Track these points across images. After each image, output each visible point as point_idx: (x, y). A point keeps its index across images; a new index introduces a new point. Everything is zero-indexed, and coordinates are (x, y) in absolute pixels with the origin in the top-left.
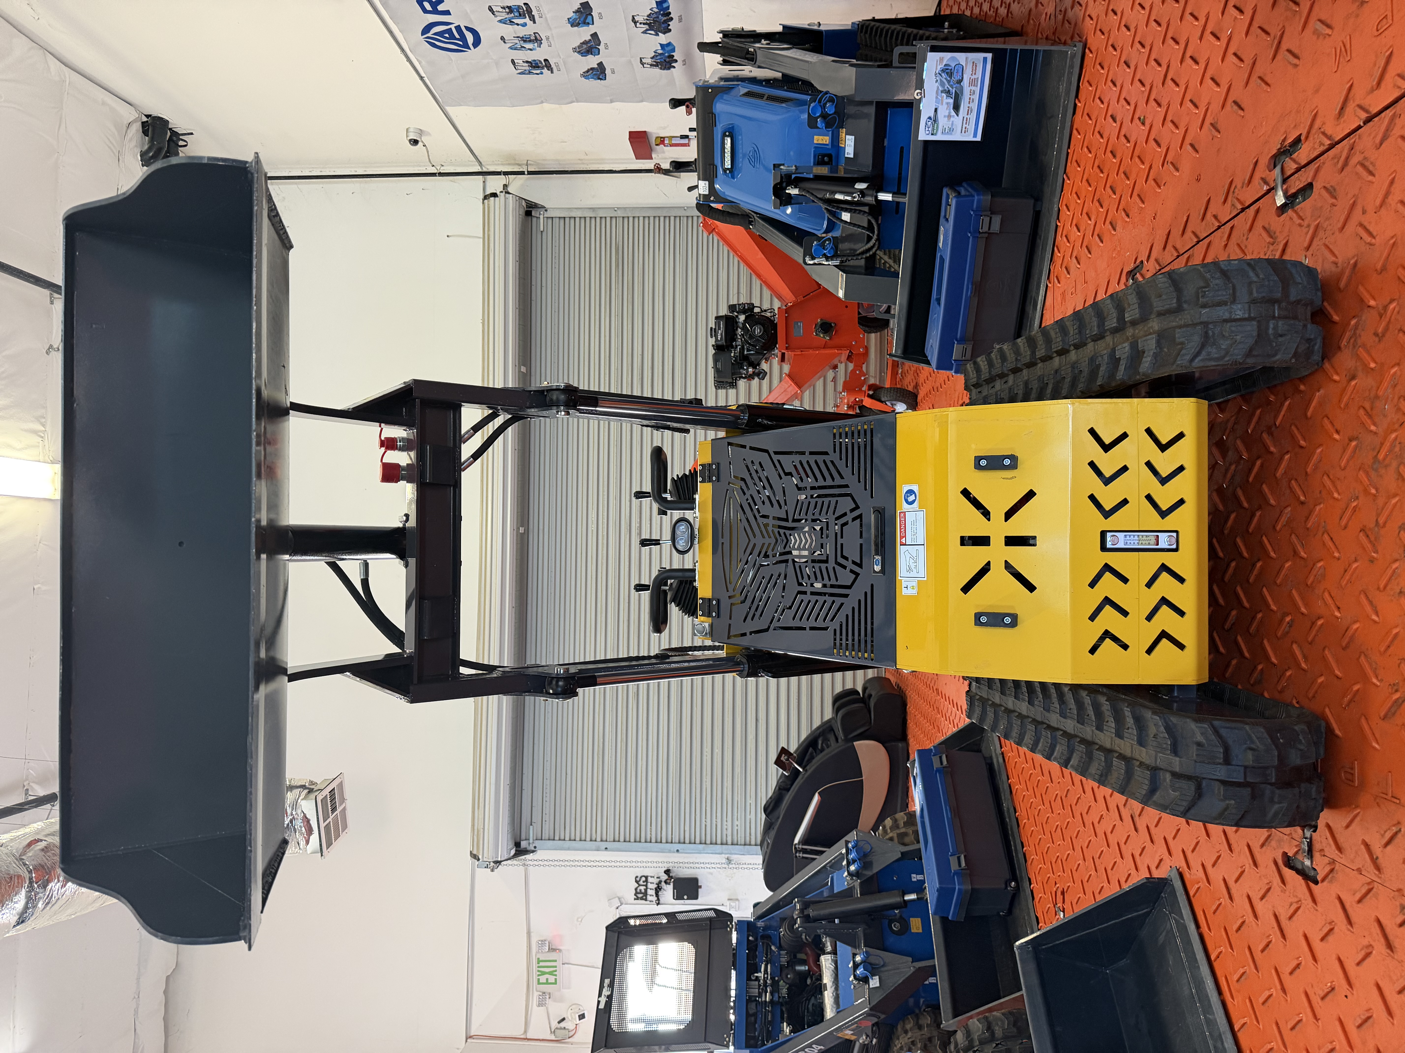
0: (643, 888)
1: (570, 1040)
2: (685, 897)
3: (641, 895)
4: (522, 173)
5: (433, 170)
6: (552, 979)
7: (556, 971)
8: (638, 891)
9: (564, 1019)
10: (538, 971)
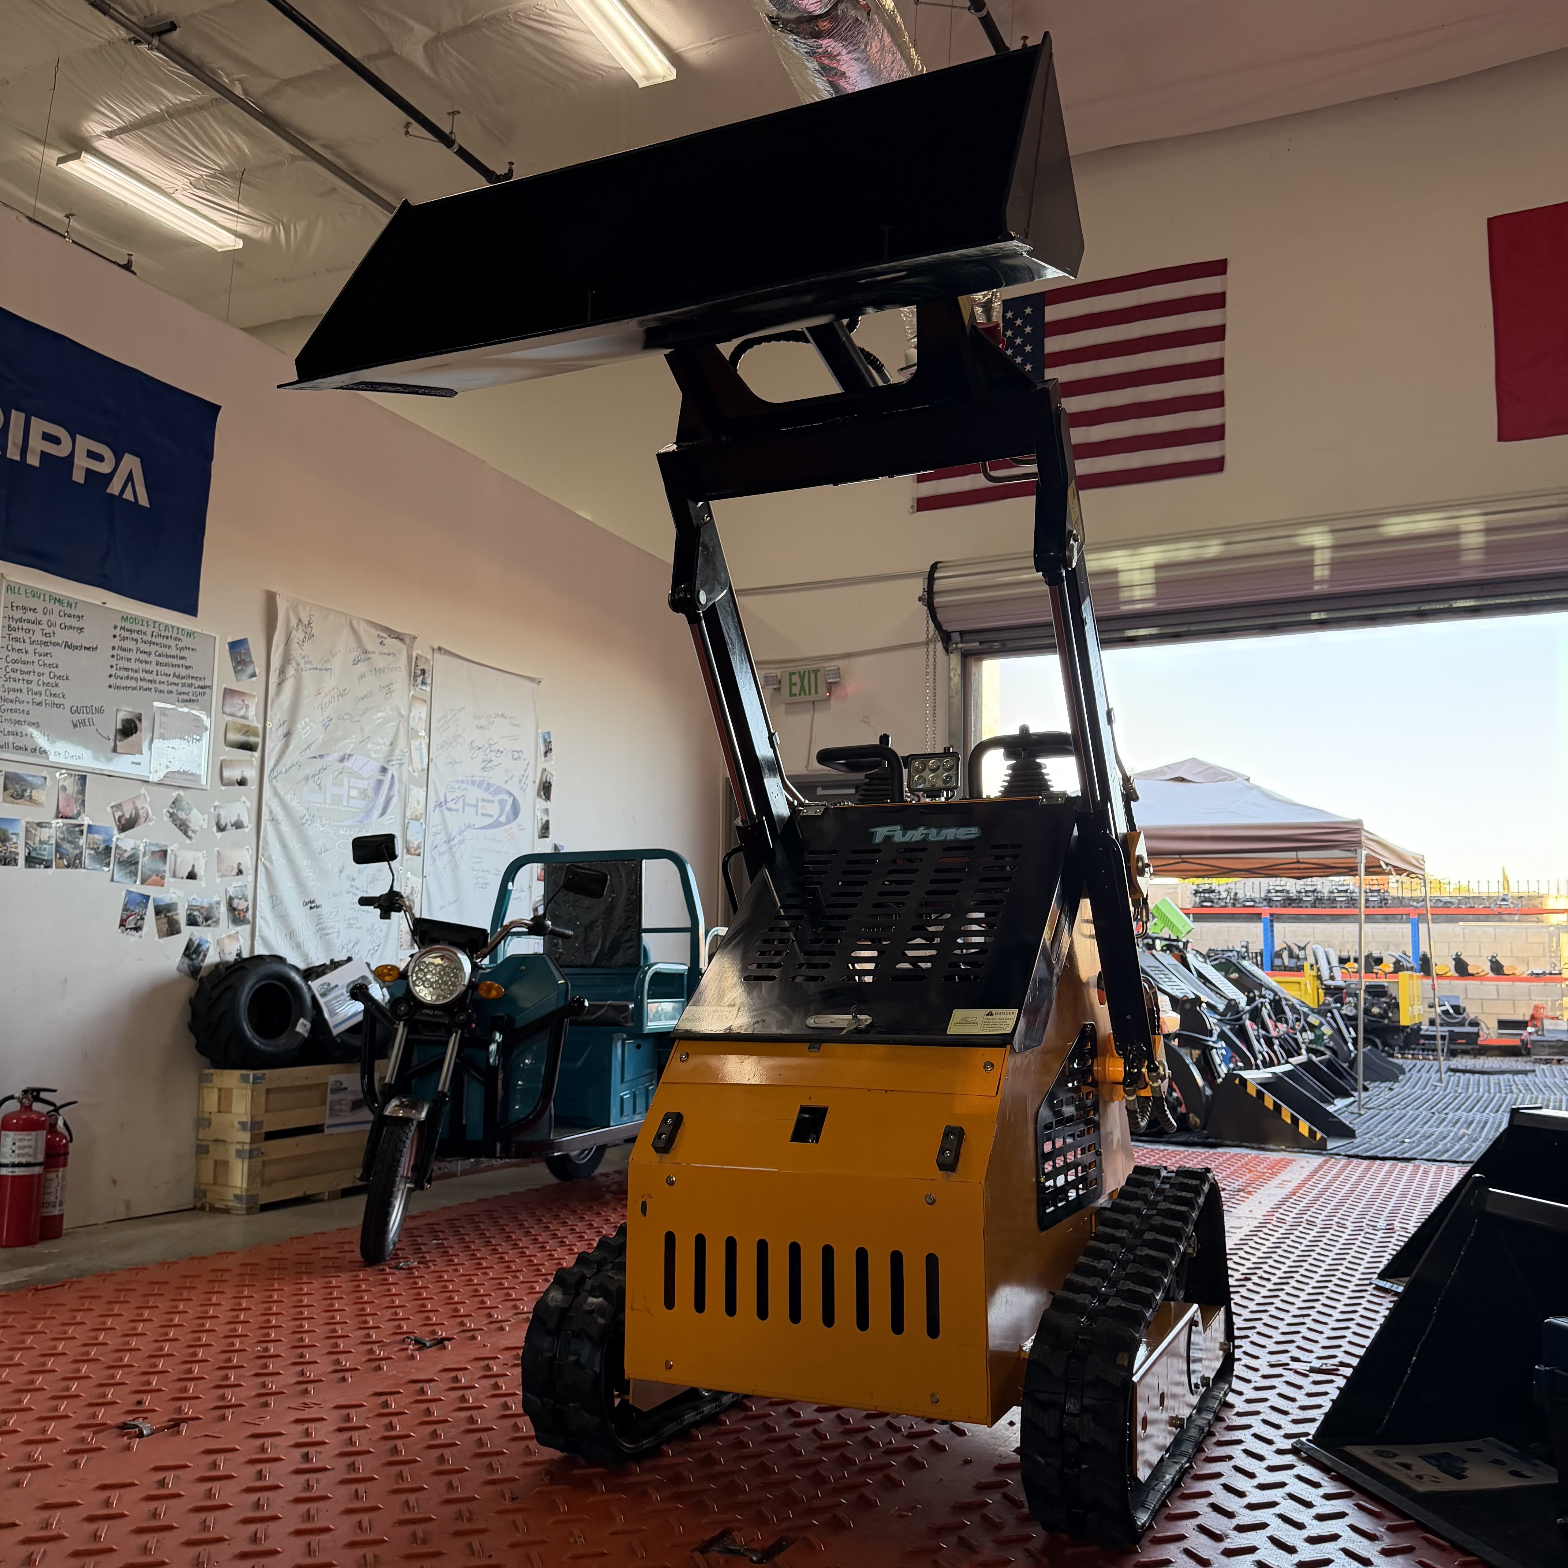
7: (805, 694)
10: (804, 673)
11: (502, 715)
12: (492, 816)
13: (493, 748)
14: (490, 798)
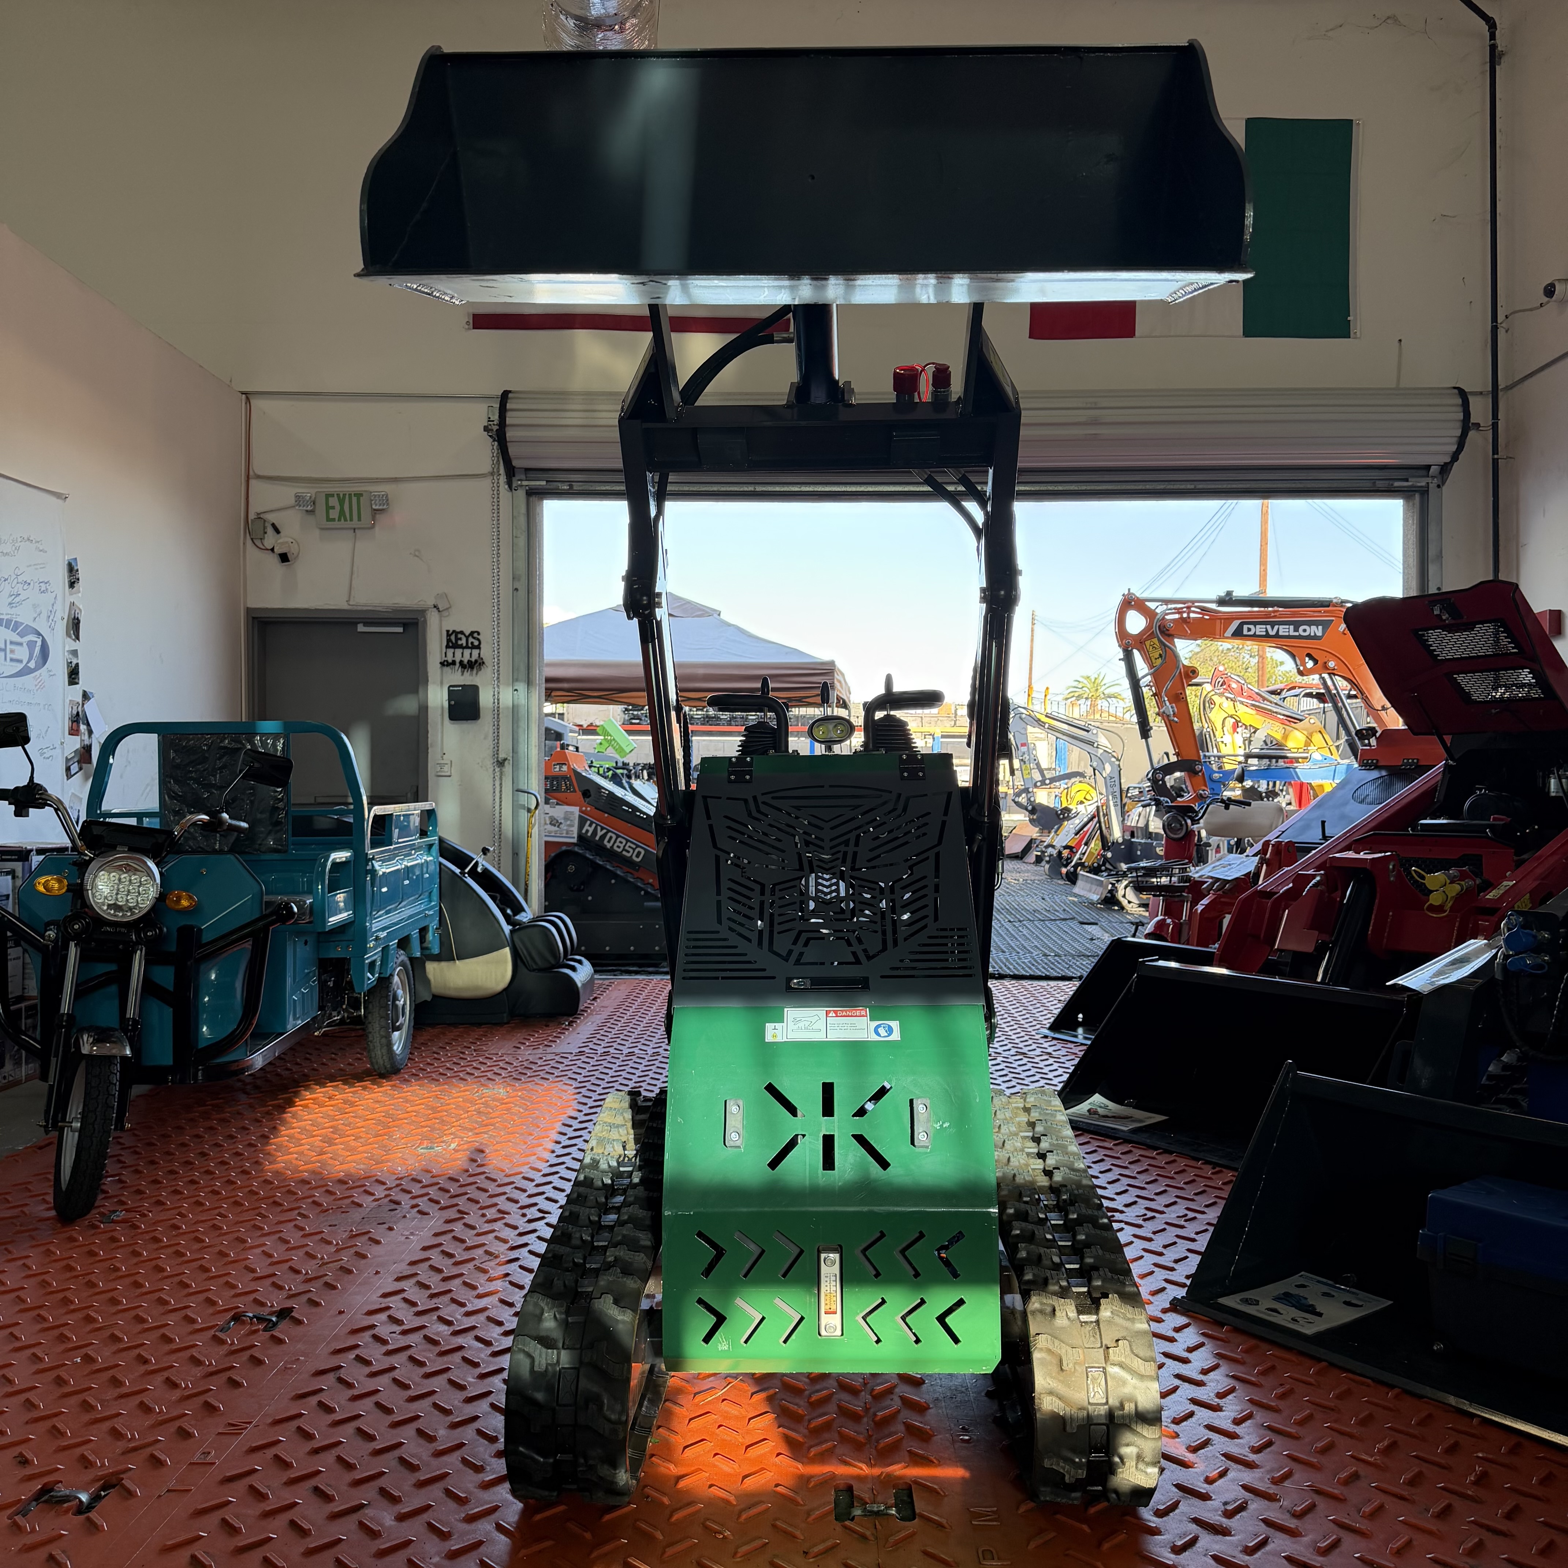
0: (463, 642)
1: (249, 541)
2: (453, 703)
3: (453, 640)
4: (1495, 451)
5: (1500, 318)
6: (334, 514)
7: (346, 520)
8: (460, 636)
9: (277, 531)
10: (344, 495)
11: (28, 539)
12: (20, 661)
13: (20, 579)
14: (18, 639)
